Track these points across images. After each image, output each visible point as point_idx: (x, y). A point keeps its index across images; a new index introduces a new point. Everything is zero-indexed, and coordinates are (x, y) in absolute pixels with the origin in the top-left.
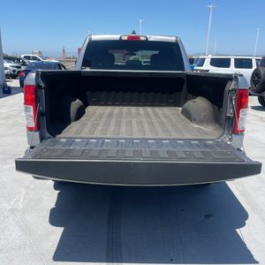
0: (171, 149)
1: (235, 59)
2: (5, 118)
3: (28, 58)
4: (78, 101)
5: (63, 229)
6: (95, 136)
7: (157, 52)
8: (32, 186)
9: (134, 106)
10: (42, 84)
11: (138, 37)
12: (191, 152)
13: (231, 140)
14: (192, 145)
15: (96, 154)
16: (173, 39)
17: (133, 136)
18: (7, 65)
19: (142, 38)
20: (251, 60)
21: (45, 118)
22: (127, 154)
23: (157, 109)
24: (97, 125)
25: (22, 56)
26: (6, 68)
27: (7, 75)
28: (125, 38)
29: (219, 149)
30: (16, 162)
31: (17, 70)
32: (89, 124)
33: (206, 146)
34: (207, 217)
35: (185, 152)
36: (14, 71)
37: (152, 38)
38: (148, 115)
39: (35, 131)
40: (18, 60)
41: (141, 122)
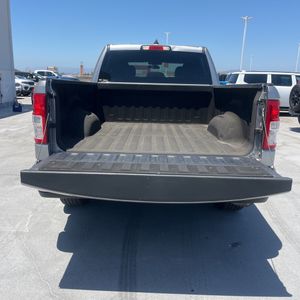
0: (192, 163)
1: (273, 76)
2: (14, 137)
3: (42, 73)
4: (93, 114)
5: (72, 254)
6: (109, 150)
7: (182, 65)
8: (40, 209)
9: (155, 122)
10: (53, 93)
11: (161, 47)
12: (214, 168)
13: (260, 156)
14: (216, 161)
15: (109, 168)
16: (199, 49)
17: (152, 152)
18: (18, 80)
19: (165, 49)
20: (290, 76)
21: (55, 130)
22: (142, 168)
23: (181, 126)
24: (113, 140)
25: (36, 72)
26: (18, 85)
27: (18, 92)
28: (147, 48)
29: (246, 165)
30: (22, 174)
31: (30, 86)
32: (104, 139)
33: (232, 161)
34: (235, 245)
35: (208, 167)
36: (26, 88)
37: (176, 48)
38: (170, 132)
39: (44, 143)
40: (31, 75)
41: (162, 138)
